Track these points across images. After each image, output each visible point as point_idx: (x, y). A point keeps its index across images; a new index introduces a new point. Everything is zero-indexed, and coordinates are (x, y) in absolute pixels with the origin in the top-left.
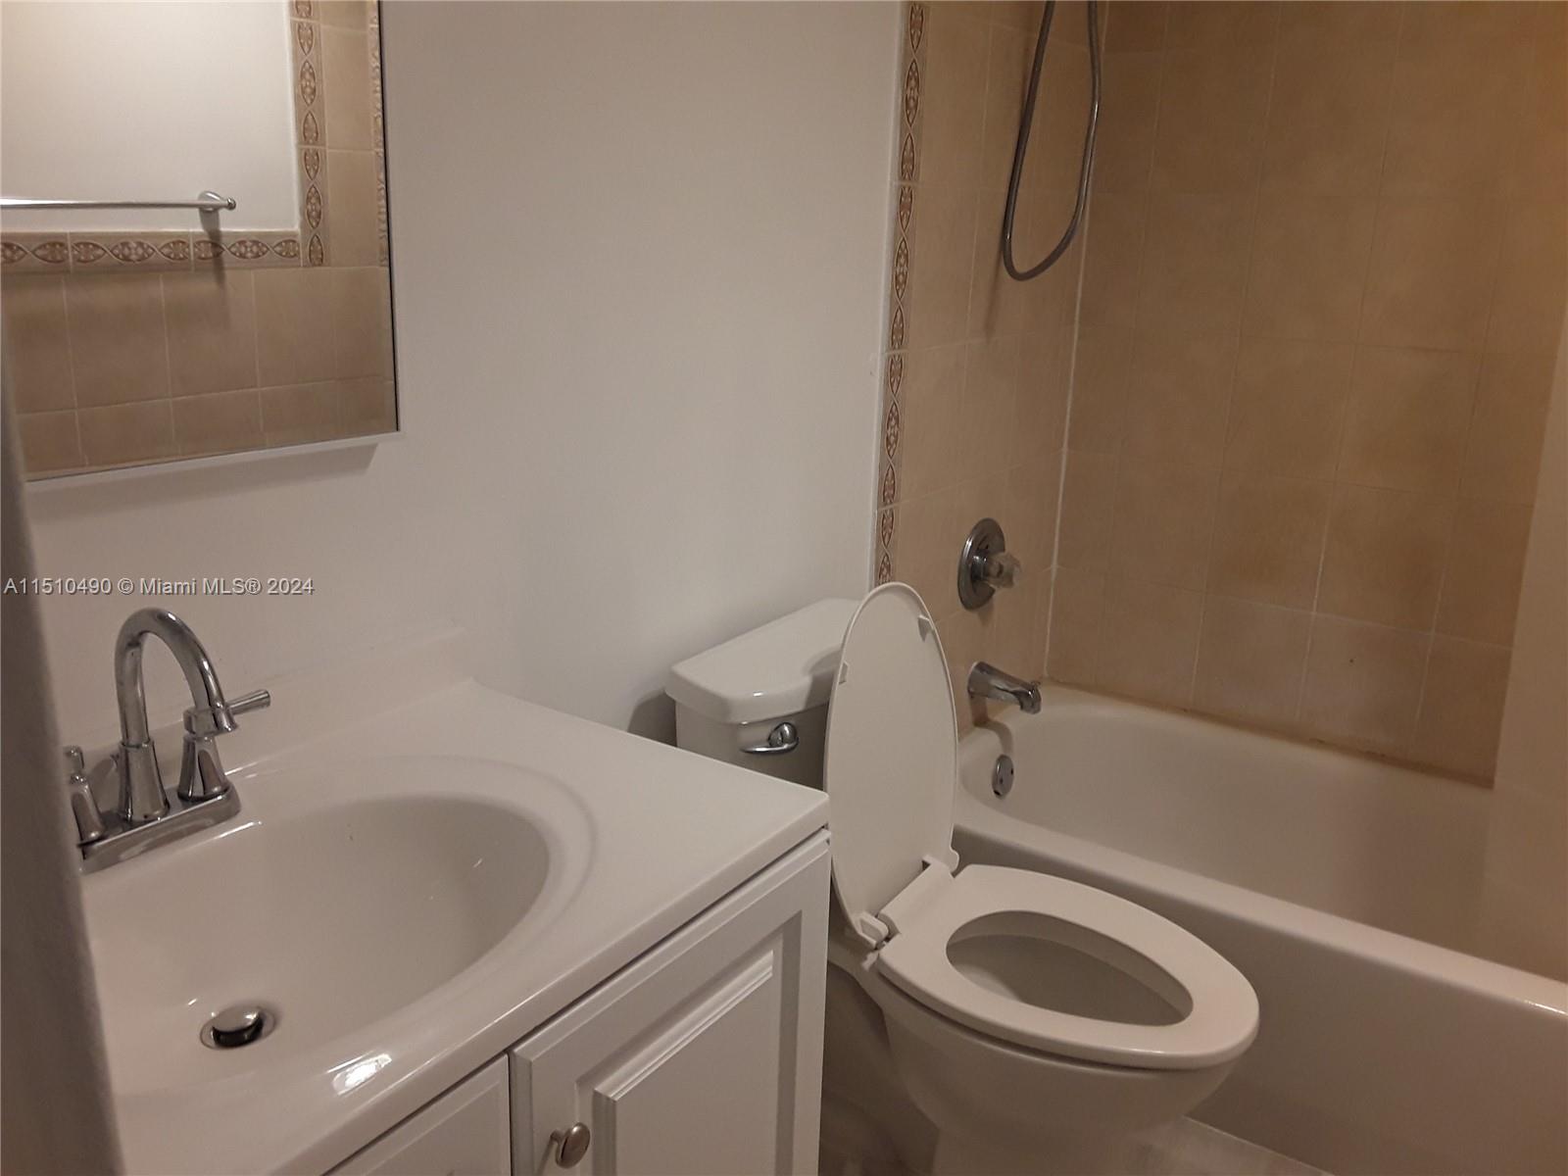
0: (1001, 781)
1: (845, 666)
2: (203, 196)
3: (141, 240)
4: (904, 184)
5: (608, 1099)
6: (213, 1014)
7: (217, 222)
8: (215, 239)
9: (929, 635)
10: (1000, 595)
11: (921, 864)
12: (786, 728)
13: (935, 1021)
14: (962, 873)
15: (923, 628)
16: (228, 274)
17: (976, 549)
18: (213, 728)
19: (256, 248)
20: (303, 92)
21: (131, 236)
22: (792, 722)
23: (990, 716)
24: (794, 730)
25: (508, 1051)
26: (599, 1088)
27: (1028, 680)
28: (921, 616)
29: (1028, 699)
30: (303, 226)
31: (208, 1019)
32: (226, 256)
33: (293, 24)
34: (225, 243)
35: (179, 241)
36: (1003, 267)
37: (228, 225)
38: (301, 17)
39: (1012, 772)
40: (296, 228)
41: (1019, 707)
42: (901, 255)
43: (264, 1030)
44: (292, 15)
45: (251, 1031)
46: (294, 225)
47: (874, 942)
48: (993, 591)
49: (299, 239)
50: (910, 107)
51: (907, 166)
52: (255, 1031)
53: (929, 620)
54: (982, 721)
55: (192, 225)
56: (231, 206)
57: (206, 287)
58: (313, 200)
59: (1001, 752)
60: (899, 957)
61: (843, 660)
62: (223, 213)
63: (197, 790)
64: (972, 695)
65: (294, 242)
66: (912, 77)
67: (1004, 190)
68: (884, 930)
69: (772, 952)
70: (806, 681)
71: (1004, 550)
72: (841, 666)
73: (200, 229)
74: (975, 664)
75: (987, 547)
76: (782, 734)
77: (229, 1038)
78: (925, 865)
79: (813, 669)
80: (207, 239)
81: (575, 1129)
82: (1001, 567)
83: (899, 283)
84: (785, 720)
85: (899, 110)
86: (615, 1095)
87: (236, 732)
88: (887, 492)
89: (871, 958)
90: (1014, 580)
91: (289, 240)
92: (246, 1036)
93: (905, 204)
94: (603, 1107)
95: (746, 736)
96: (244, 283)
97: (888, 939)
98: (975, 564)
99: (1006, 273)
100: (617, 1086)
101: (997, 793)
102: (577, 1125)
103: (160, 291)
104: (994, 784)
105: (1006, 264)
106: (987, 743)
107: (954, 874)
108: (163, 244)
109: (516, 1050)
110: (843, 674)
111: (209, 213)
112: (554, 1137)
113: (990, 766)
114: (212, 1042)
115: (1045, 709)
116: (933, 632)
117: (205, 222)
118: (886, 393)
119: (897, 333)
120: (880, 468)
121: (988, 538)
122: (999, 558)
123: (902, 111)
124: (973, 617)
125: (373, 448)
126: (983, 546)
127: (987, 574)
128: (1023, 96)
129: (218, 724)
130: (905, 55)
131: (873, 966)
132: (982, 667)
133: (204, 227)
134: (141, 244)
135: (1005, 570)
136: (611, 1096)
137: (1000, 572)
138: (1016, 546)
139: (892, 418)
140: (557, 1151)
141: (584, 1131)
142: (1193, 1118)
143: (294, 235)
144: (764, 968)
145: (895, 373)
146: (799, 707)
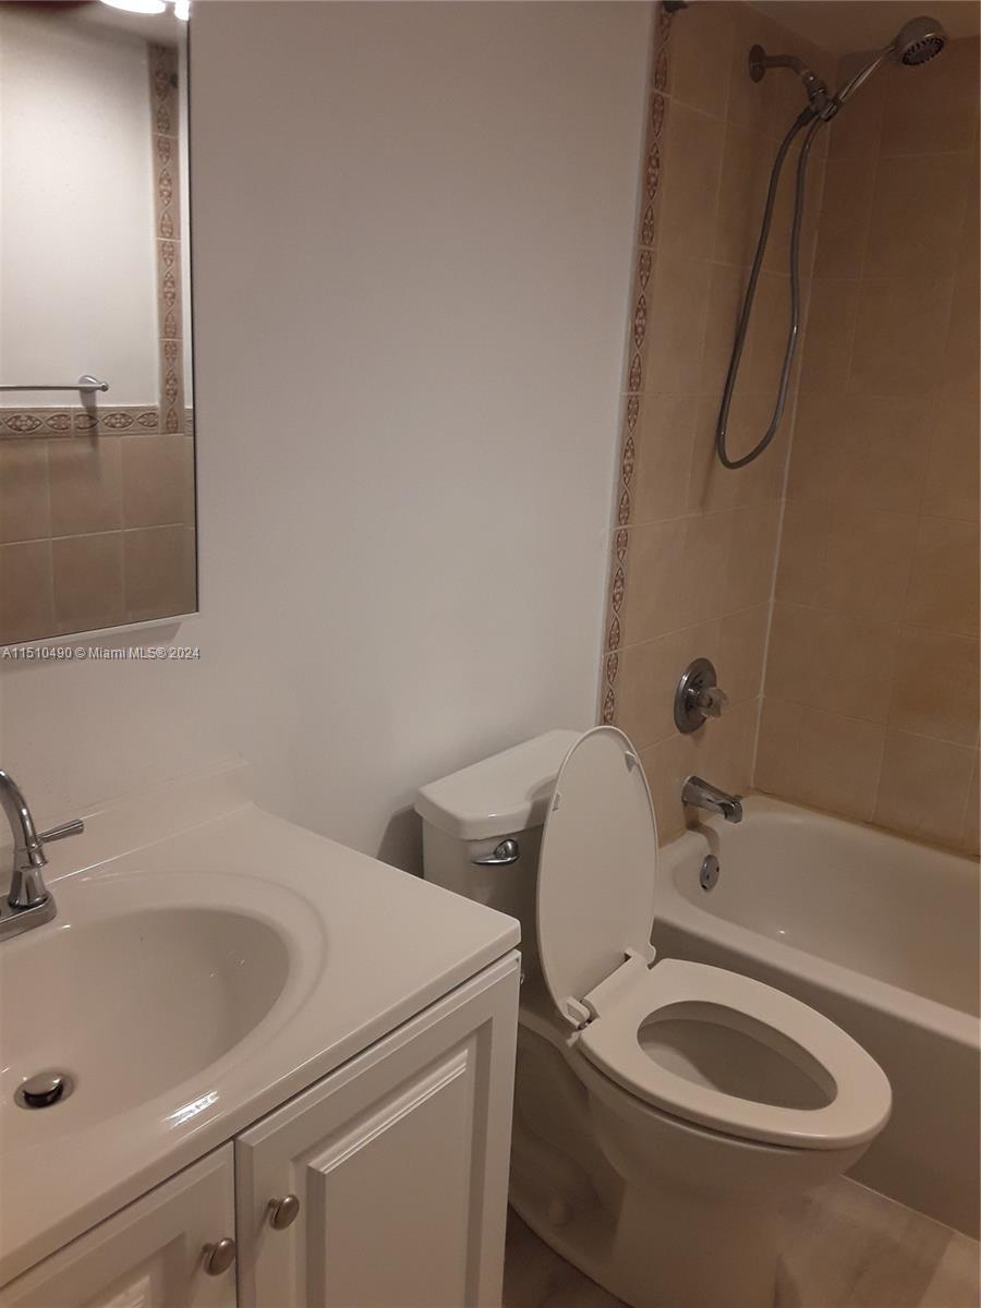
0: (708, 877)
1: (558, 796)
2: (83, 380)
3: (31, 414)
4: (632, 393)
5: (319, 1173)
6: (25, 1079)
7: (94, 399)
8: (91, 413)
9: (634, 768)
10: (711, 722)
11: (623, 955)
12: (510, 845)
13: (621, 1095)
14: (659, 964)
15: (629, 762)
16: (101, 440)
17: (691, 684)
18: (28, 864)
19: (125, 419)
20: (166, 297)
21: (23, 411)
22: (514, 839)
23: (701, 821)
24: (516, 846)
25: (233, 1138)
26: (313, 1164)
27: (732, 793)
28: (628, 752)
29: (731, 810)
30: (162, 402)
31: (20, 1083)
32: (101, 427)
33: (158, 242)
34: (100, 415)
35: (63, 415)
36: (717, 456)
37: (103, 402)
38: (165, 237)
39: (718, 870)
40: (157, 404)
41: (723, 816)
42: (628, 449)
43: (64, 1093)
44: (158, 236)
45: (53, 1095)
46: (155, 402)
47: (577, 1024)
48: (705, 719)
49: (158, 412)
50: (637, 334)
51: (634, 379)
52: (56, 1095)
53: (635, 756)
54: (694, 825)
55: (74, 403)
56: (104, 389)
57: (82, 449)
58: (171, 382)
59: (708, 853)
60: (595, 1038)
61: (557, 791)
62: (99, 393)
63: (22, 901)
64: (685, 803)
65: (154, 414)
66: (640, 308)
67: (721, 393)
68: (586, 1013)
69: (466, 1051)
70: (526, 806)
71: (715, 685)
72: (555, 797)
73: (80, 406)
74: (689, 778)
75: (701, 682)
76: (506, 848)
77: (37, 1100)
78: (627, 957)
79: (534, 795)
80: (85, 413)
81: (287, 1200)
82: (711, 700)
83: (626, 472)
84: (508, 838)
85: (629, 337)
86: (326, 1169)
87: (46, 866)
88: (613, 639)
89: (575, 1035)
90: (722, 711)
91: (149, 413)
92: (49, 1098)
93: (632, 410)
94: (315, 1180)
95: (476, 849)
96: (113, 445)
97: (589, 1021)
98: (689, 697)
99: (719, 461)
100: (328, 1161)
101: (704, 887)
102: (289, 1196)
103: (43, 452)
104: (701, 881)
105: (720, 455)
106: (695, 843)
107: (650, 966)
108: (49, 417)
109: (241, 1137)
110: (556, 802)
111: (87, 392)
112: (271, 1204)
113: (698, 865)
114: (23, 1103)
115: (745, 817)
116: (638, 765)
117: (84, 400)
118: (613, 559)
119: (624, 511)
120: (607, 622)
121: (701, 673)
122: (711, 692)
123: (632, 337)
124: (688, 738)
125: (176, 627)
126: (697, 681)
127: (700, 705)
128: (738, 315)
129: (32, 861)
130: (634, 292)
131: (575, 1045)
132: (695, 781)
133: (84, 403)
134: (30, 418)
135: (714, 702)
136: (322, 1170)
137: (710, 704)
138: (724, 683)
139: (618, 580)
140: (272, 1216)
141: (295, 1202)
142: (851, 1177)
143: (154, 408)
144: (458, 1066)
145: (621, 543)
146: (520, 828)
